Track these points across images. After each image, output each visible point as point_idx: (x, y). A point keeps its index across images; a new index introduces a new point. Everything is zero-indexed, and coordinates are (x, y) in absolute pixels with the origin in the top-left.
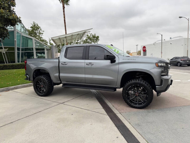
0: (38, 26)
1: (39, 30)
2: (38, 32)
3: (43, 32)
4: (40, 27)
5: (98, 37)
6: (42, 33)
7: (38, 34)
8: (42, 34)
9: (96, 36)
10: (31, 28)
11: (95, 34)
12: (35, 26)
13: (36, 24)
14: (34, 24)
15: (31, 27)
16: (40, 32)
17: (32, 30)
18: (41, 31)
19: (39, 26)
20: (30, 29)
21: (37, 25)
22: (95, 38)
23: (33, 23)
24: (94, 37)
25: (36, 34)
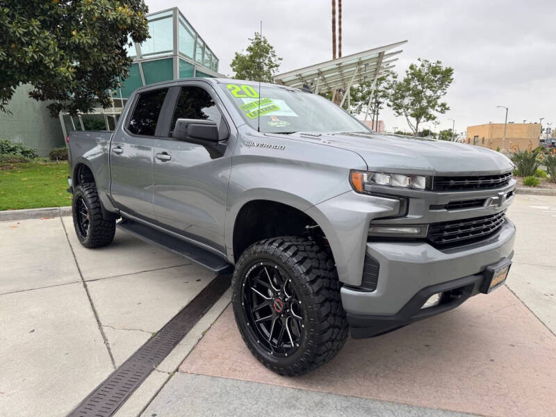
0: (268, 45)
1: (270, 55)
2: (267, 62)
3: (278, 62)
4: (272, 48)
5: (449, 71)
6: (278, 64)
7: (266, 68)
8: (277, 66)
9: (444, 69)
10: (247, 50)
11: (438, 62)
12: (258, 44)
13: (262, 40)
14: (256, 39)
15: (250, 49)
16: (271, 62)
17: (251, 57)
18: (273, 59)
19: (271, 45)
20: (246, 54)
21: (265, 42)
22: (439, 76)
23: (254, 37)
24: (435, 71)
25: (261, 68)
